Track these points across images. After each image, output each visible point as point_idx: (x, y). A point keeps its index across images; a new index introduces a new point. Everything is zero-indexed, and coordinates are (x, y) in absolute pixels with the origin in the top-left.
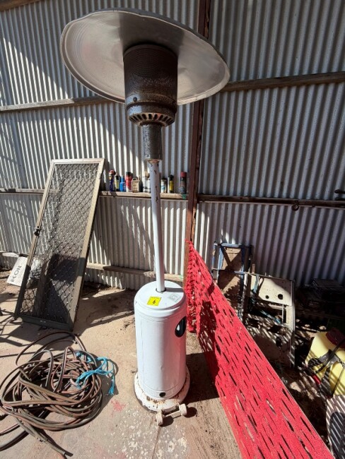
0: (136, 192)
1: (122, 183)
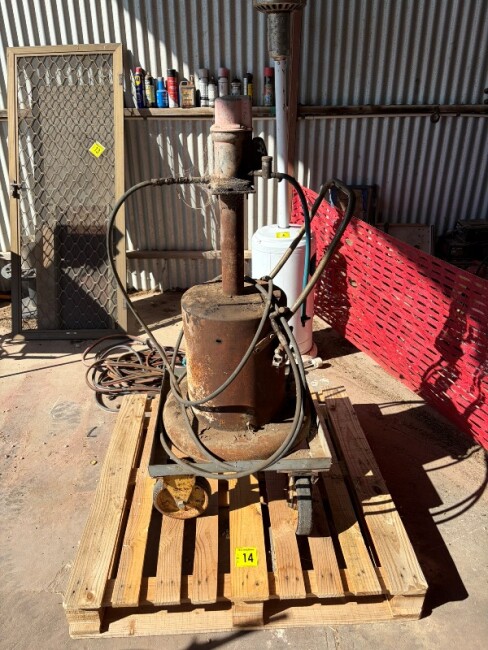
1: (160, 91)
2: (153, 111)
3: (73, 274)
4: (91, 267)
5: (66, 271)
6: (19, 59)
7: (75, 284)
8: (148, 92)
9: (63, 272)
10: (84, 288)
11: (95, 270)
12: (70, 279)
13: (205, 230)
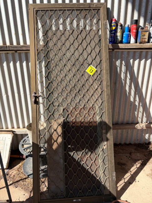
0: (145, 42)
1: (126, 33)
2: (121, 46)
3: (77, 156)
4: (89, 150)
5: (72, 154)
6: (37, 11)
7: (78, 163)
8: (119, 34)
9: (70, 155)
10: (85, 166)
11: (92, 152)
12: (74, 160)
13: (136, 113)
